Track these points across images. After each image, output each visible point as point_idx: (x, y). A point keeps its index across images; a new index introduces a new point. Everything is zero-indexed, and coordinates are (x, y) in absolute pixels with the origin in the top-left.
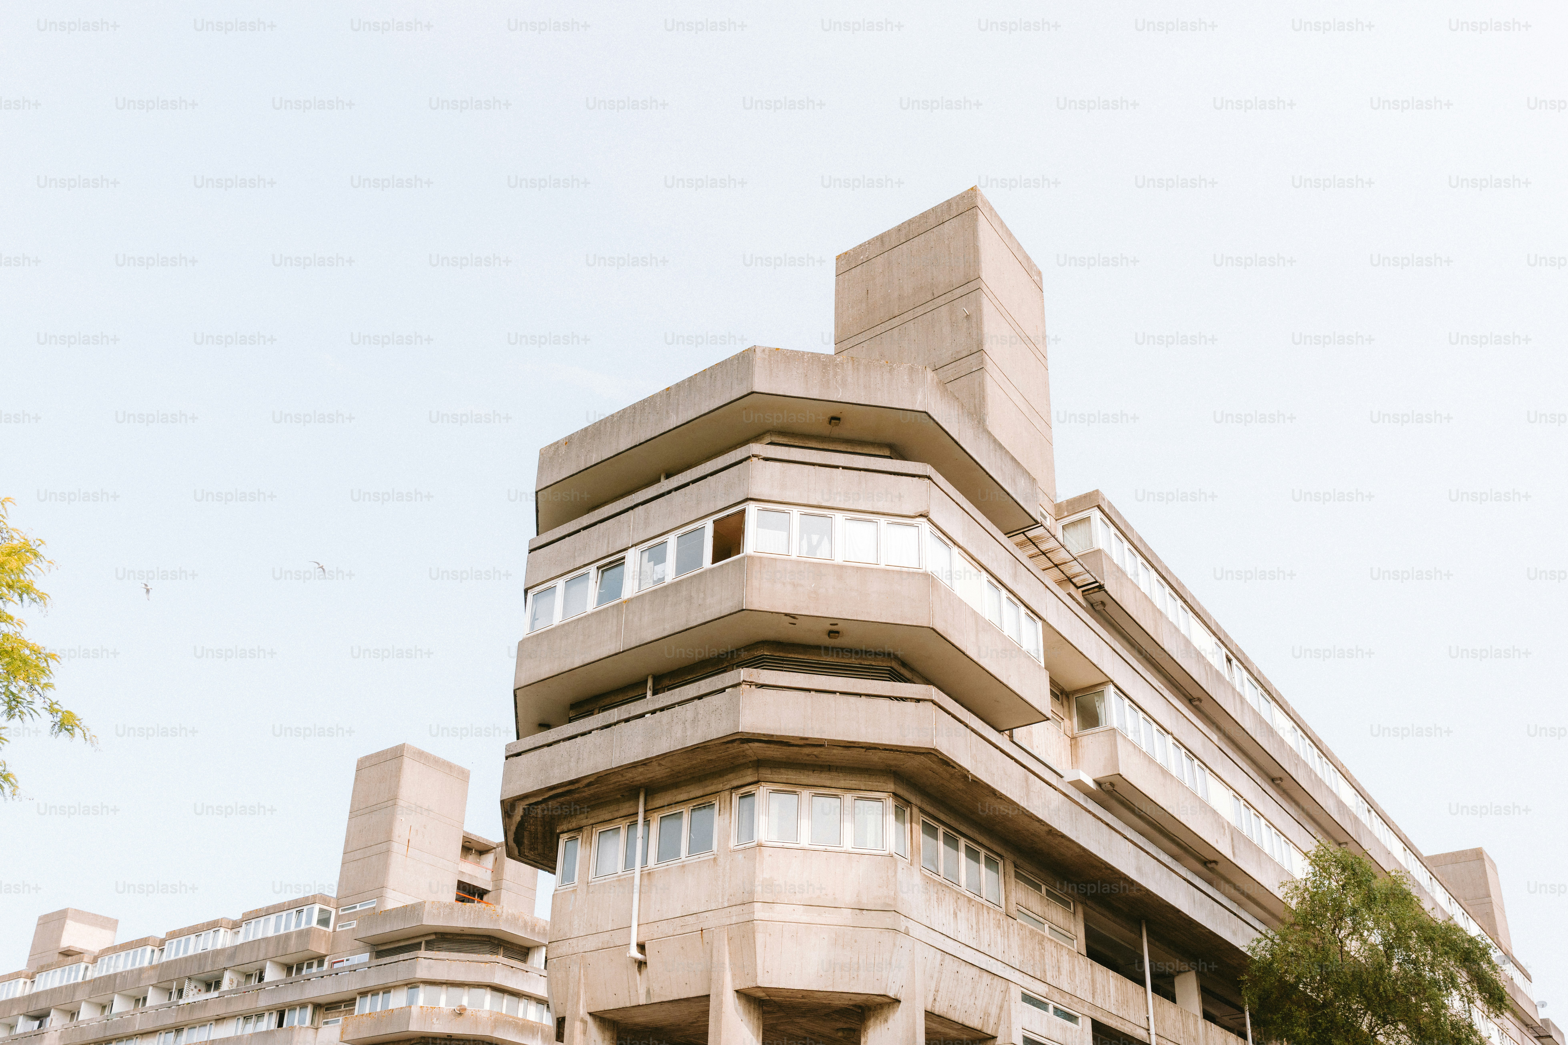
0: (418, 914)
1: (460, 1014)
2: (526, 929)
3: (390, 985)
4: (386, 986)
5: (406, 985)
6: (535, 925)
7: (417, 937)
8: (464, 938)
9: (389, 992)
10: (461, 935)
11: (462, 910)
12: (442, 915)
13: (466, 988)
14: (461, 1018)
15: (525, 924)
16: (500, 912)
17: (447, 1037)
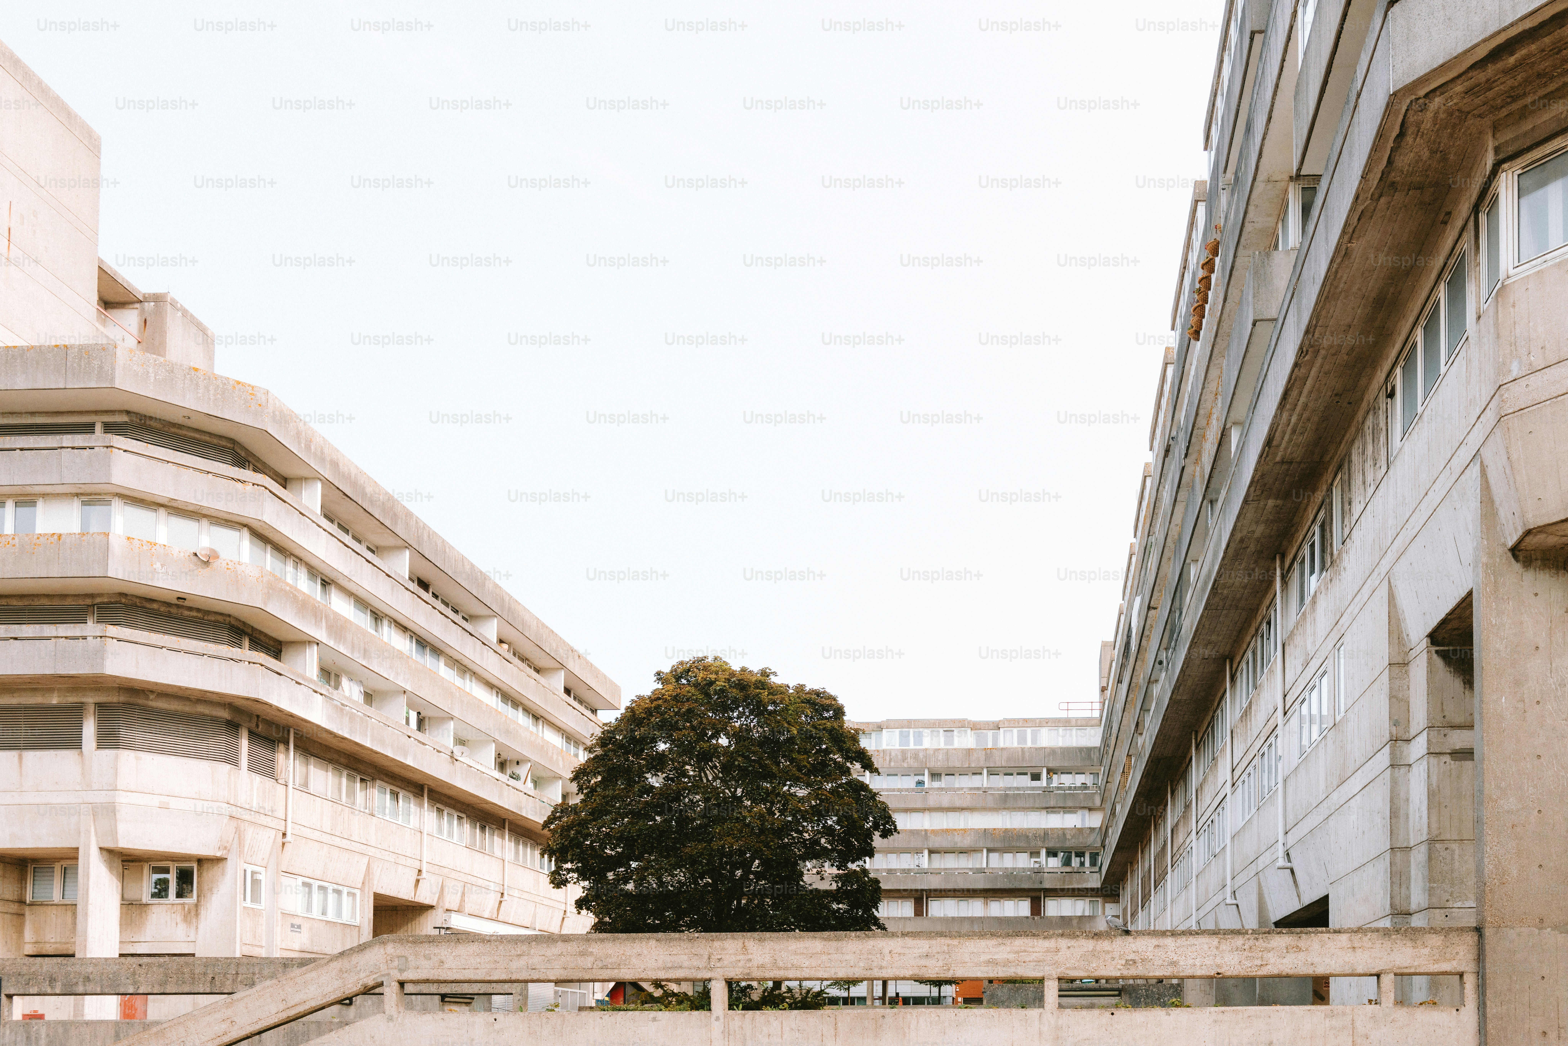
0: (101, 367)
1: (207, 563)
2: (299, 443)
3: (37, 490)
4: (29, 490)
5: (77, 495)
6: (311, 441)
7: (88, 412)
8: (184, 432)
9: (33, 504)
10: (180, 426)
11: (191, 380)
12: (152, 380)
13: (205, 522)
14: (205, 572)
15: (298, 434)
16: (264, 398)
17: (176, 602)
